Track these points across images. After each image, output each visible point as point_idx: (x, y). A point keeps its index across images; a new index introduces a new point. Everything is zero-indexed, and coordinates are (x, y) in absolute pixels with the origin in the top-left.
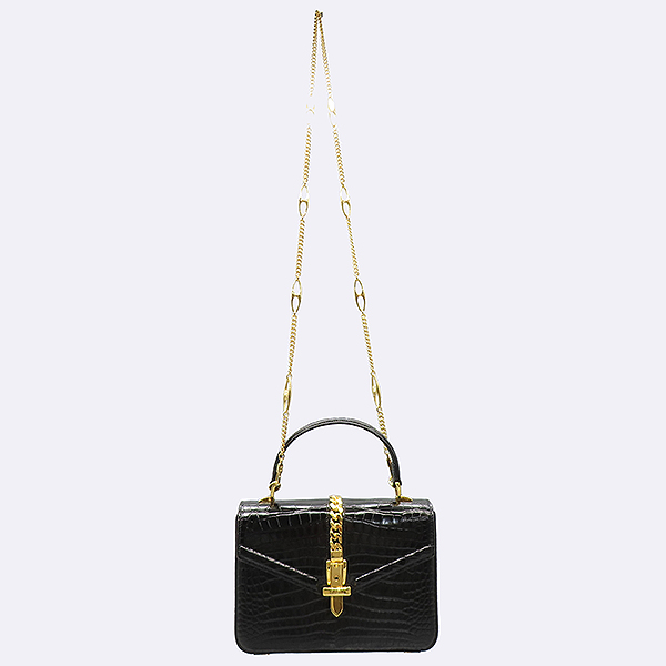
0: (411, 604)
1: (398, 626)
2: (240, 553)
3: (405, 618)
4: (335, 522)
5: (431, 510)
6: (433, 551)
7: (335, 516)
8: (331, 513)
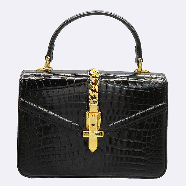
0: (148, 145)
1: (137, 160)
2: (21, 105)
3: (144, 155)
4: (93, 84)
5: (164, 79)
6: (165, 108)
7: (93, 80)
8: (91, 78)
